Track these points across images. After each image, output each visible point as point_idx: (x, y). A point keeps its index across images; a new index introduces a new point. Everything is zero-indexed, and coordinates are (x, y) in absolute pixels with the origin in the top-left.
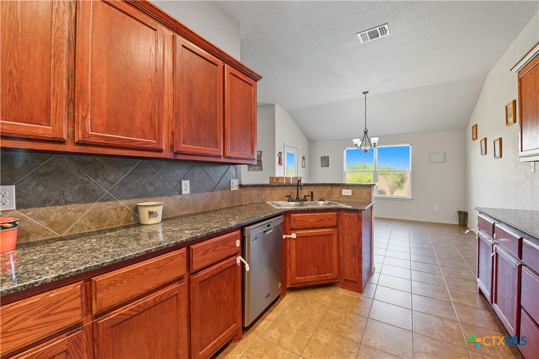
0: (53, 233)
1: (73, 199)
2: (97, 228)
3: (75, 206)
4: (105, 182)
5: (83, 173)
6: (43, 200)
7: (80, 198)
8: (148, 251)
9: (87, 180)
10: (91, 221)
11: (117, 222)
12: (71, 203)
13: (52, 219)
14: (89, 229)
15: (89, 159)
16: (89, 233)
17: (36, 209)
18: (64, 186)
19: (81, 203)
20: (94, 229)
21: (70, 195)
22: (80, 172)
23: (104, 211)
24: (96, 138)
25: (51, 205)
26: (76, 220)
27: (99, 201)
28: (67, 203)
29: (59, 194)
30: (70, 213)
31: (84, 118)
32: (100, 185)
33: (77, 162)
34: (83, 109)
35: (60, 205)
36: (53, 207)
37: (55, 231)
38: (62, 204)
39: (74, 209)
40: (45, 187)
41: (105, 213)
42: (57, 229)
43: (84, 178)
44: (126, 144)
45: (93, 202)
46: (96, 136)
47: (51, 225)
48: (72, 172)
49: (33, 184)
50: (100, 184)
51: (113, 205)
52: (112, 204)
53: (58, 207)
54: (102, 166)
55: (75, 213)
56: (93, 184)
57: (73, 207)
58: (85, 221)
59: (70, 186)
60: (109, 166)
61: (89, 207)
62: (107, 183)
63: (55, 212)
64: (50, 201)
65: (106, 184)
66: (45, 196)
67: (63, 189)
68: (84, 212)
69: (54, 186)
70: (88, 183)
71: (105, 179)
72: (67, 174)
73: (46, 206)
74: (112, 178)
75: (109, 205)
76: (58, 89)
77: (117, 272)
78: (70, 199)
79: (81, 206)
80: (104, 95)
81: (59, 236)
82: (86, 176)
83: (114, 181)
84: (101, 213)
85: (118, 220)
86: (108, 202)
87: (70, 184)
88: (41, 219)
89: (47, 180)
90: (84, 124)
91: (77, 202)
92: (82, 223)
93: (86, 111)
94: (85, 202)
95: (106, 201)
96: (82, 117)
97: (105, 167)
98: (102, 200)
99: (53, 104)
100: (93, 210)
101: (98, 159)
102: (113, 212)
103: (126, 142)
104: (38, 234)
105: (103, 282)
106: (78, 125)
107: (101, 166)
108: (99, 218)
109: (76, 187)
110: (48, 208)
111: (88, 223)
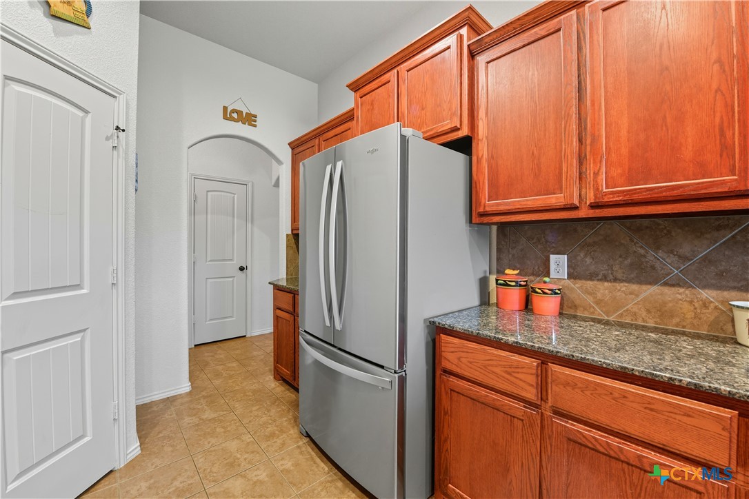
0: (600, 313)
1: (623, 277)
2: (656, 323)
3: (626, 286)
4: (671, 255)
5: (638, 243)
6: (590, 273)
7: (632, 276)
8: (625, 368)
9: (642, 252)
10: (648, 311)
11: (694, 325)
12: (621, 281)
13: (599, 296)
14: (644, 321)
15: (646, 222)
16: (643, 326)
17: (584, 282)
18: (613, 259)
19: (633, 283)
20: (651, 324)
21: (620, 271)
22: (633, 241)
23: (670, 301)
24: (611, 196)
25: (598, 280)
26: (627, 305)
27: (661, 285)
28: (616, 280)
29: (607, 268)
30: (619, 294)
31: (596, 174)
32: (665, 261)
33: (629, 228)
34: (595, 162)
35: (608, 281)
36: (600, 283)
37: (602, 311)
38: (610, 281)
39: (624, 289)
40: (593, 259)
41: (670, 305)
42: (604, 309)
43: (639, 249)
44: (661, 195)
45: (651, 284)
46: (612, 193)
47: (598, 302)
48: (622, 242)
49: (582, 255)
50: (664, 259)
51: (687, 295)
52: (684, 292)
53: (606, 284)
54: (668, 231)
55: (626, 295)
56: (651, 259)
57: (623, 287)
58: (639, 309)
59: (620, 259)
60: (679, 231)
61: (645, 291)
62: (676, 258)
63: (603, 289)
64: (597, 275)
65: (674, 259)
66: (592, 268)
67: (611, 262)
68: (637, 296)
69: (601, 258)
70: (645, 256)
71: (672, 252)
72: (617, 243)
73: (593, 280)
74: (685, 249)
75: (680, 294)
76: (569, 151)
77: (578, 374)
78: (619, 276)
79: (635, 287)
80: (624, 133)
81: (606, 318)
82: (641, 247)
83: (688, 255)
84: (665, 303)
85: (696, 322)
86: (676, 289)
87: (620, 256)
88: (589, 294)
89: (595, 251)
90: (597, 181)
91: (629, 281)
92: (634, 309)
93: (599, 164)
94: (640, 283)
95: (673, 285)
96: (594, 173)
97: (673, 234)
98: (666, 284)
99: (564, 169)
100: (651, 295)
101: (660, 221)
102: (686, 306)
103: (661, 192)
104: (585, 309)
105: (560, 376)
106: (590, 184)
107: (665, 231)
108: (662, 311)
109: (628, 261)
110: (596, 282)
111: (644, 314)
